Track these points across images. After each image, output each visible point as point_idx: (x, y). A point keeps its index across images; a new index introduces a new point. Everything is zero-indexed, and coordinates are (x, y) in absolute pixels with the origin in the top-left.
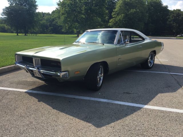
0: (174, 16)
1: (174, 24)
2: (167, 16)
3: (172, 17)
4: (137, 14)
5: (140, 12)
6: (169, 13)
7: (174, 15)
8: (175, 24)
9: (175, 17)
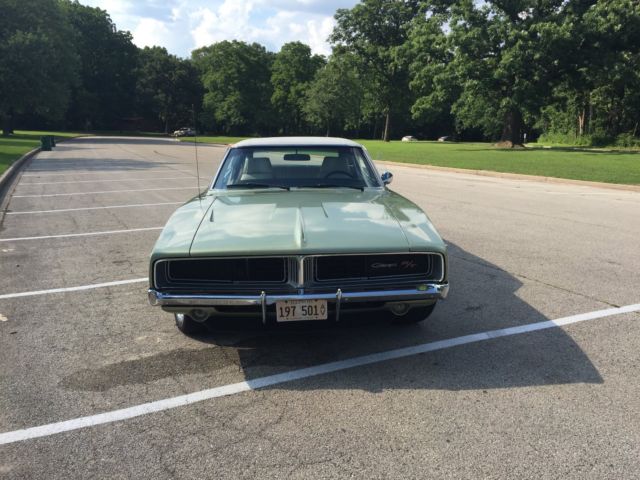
0: (154, 68)
1: (158, 94)
2: (134, 67)
3: (150, 73)
4: (44, 53)
5: (51, 45)
6: (139, 59)
7: (154, 64)
8: (161, 96)
9: (158, 72)
